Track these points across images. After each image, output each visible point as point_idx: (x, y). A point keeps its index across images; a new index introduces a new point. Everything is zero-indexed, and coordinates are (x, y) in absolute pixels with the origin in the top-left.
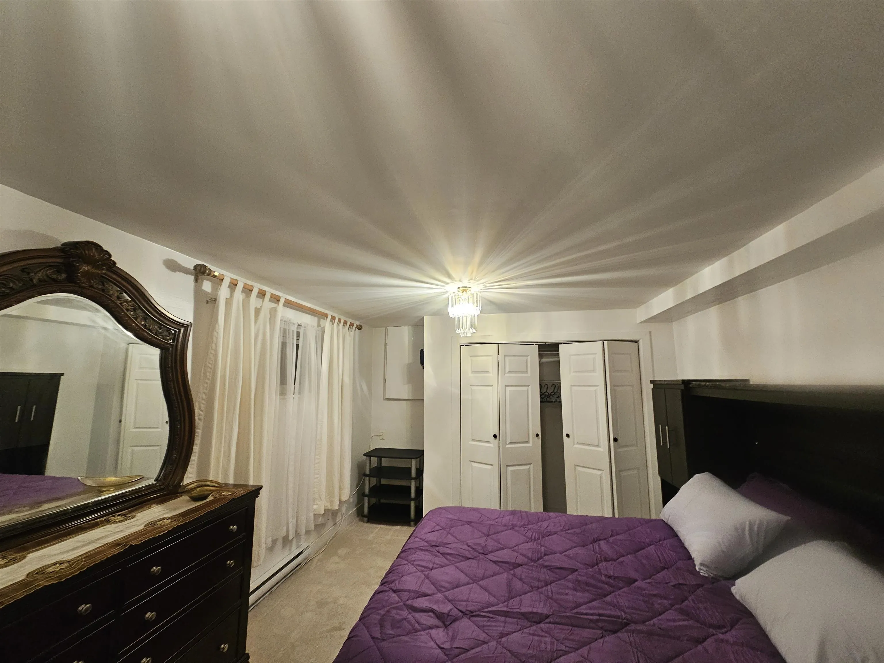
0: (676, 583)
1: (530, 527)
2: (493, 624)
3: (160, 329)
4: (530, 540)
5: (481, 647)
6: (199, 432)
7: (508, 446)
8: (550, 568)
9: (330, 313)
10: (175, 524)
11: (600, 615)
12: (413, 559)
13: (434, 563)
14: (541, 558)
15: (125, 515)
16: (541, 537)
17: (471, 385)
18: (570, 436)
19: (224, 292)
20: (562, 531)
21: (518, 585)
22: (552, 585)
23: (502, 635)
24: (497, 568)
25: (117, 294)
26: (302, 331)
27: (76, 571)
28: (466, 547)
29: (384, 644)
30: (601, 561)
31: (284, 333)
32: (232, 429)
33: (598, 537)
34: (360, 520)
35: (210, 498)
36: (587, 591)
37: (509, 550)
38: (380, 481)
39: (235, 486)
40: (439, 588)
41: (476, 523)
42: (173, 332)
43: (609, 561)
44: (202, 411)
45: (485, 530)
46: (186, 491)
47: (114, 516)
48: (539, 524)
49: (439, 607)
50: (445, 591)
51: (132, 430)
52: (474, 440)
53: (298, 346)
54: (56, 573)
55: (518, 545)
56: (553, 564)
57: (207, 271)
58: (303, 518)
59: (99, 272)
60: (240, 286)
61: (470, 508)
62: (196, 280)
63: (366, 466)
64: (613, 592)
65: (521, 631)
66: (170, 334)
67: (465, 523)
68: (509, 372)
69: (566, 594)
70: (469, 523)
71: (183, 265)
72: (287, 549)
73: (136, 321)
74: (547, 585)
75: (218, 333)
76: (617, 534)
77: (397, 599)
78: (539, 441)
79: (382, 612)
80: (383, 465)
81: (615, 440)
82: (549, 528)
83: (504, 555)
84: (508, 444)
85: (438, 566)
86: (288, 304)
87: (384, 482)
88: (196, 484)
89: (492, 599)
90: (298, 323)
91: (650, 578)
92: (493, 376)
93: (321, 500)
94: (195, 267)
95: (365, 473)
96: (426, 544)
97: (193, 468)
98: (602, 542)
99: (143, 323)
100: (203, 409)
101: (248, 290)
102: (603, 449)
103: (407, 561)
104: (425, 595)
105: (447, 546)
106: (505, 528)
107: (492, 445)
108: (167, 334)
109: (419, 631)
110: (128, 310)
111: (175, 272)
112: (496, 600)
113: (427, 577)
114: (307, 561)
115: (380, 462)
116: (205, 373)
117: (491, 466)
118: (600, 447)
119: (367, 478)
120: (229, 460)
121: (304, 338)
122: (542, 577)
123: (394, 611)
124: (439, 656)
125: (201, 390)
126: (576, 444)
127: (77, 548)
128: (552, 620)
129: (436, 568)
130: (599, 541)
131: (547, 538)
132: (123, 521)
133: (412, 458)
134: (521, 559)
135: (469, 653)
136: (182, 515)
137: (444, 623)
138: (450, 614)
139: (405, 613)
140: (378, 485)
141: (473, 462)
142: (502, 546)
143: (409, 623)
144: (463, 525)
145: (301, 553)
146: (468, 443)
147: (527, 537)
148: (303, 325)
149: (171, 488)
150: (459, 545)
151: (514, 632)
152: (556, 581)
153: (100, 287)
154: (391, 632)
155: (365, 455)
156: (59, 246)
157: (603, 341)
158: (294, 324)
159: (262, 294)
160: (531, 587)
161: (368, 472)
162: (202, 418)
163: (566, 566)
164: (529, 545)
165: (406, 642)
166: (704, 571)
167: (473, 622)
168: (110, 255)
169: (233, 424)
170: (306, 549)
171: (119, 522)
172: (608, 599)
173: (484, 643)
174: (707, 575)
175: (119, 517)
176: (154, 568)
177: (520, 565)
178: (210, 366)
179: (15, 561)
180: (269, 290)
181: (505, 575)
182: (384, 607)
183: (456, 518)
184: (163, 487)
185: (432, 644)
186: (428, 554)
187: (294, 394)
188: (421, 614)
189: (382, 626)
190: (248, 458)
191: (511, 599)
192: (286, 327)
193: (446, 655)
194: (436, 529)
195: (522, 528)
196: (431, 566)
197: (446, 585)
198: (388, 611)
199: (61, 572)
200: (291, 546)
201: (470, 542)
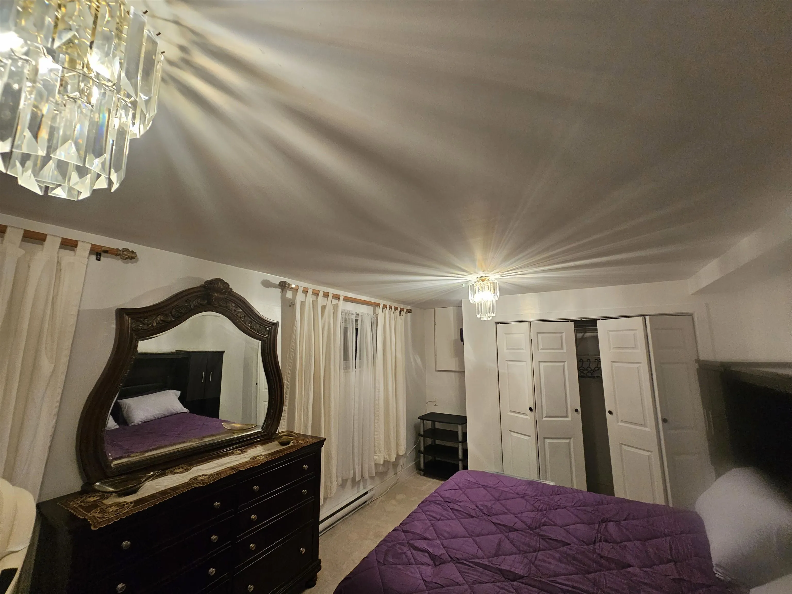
0: (678, 577)
1: (540, 498)
2: (471, 572)
3: (260, 328)
4: (538, 510)
5: (454, 587)
6: (287, 397)
7: (544, 419)
8: (543, 537)
9: (382, 302)
10: (266, 460)
11: (573, 587)
12: (427, 509)
13: (442, 516)
14: (539, 527)
15: (242, 450)
16: (548, 508)
17: (507, 361)
18: (613, 413)
19: (300, 297)
20: (572, 506)
21: (507, 545)
22: (540, 553)
23: (475, 582)
24: (493, 528)
25: (234, 308)
26: (359, 318)
27: (211, 481)
28: (474, 507)
29: (383, 567)
30: (600, 541)
31: (345, 321)
32: (308, 395)
33: (610, 518)
34: (418, 473)
35: (291, 444)
36: (573, 564)
37: (513, 516)
38: (435, 441)
39: (312, 437)
40: (439, 536)
41: (490, 487)
42: (268, 329)
43: (609, 543)
44: (288, 382)
45: (496, 495)
46: (278, 437)
47: (236, 450)
48: (551, 497)
49: (434, 551)
50: (443, 540)
51: (263, 390)
52: (511, 411)
53: (357, 329)
54: (202, 481)
55: (522, 513)
56: (548, 535)
57: (287, 286)
58: (366, 466)
59: (224, 296)
60: (310, 292)
61: (491, 473)
62: (282, 291)
63: (420, 427)
64: (600, 571)
65: (493, 583)
66: (266, 330)
67: (481, 486)
68: (543, 349)
69: (550, 563)
70: (484, 487)
71: (273, 282)
72: (356, 489)
73: (245, 324)
74: (535, 551)
75: (296, 327)
76: (633, 519)
77: (404, 537)
78: (579, 417)
79: (389, 544)
80: (436, 427)
81: (664, 421)
82: (560, 502)
83: (507, 519)
84: (545, 418)
85: (445, 518)
86: (347, 299)
87: (438, 442)
88: (286, 433)
89: (480, 553)
90: (356, 313)
91: (651, 567)
92: (526, 352)
93: (381, 452)
94: (280, 283)
95: (420, 433)
96: (441, 499)
97: (285, 422)
98: (611, 524)
99: (249, 325)
100: (289, 380)
101: (316, 294)
102: (650, 429)
103: (422, 510)
104: (426, 539)
105: (458, 503)
106: (517, 496)
107: (528, 417)
108: (264, 330)
109: (413, 564)
110: (240, 318)
111: (268, 288)
112: (483, 555)
113: (433, 525)
114: (372, 500)
115: (434, 425)
116: (289, 356)
117: (529, 437)
118: (647, 427)
119: (422, 438)
120: (308, 417)
121: (361, 323)
122: (533, 543)
123: (398, 546)
124: (420, 586)
125: (288, 367)
126: (621, 422)
127: (216, 467)
128: (524, 581)
129: (442, 520)
130: (609, 522)
131: (553, 510)
132: (240, 454)
133: (458, 424)
134: (519, 525)
135: (444, 589)
136: (272, 454)
137: (434, 563)
138: (441, 557)
139: (405, 549)
140: (433, 444)
141: (512, 432)
142: (506, 511)
143: (406, 556)
144: (479, 488)
145: (366, 493)
146: (506, 414)
147: (535, 507)
148: (360, 314)
149: (270, 434)
150: (469, 505)
151: (487, 583)
152: (545, 550)
153: (225, 305)
154: (391, 560)
155: (419, 418)
156: (203, 283)
157: (644, 316)
158: (353, 314)
159: (326, 295)
160: (519, 550)
161: (422, 433)
162: (289, 387)
163: (559, 538)
164: (532, 514)
165: (400, 569)
166: (720, 573)
167: (456, 567)
168: (228, 285)
169: (309, 392)
170: (370, 490)
171: (238, 454)
172: (591, 576)
173: (458, 584)
174: (722, 578)
175: (239, 451)
176: (255, 487)
177: (516, 530)
178: (293, 350)
179: (187, 470)
180: (332, 291)
181: (500, 536)
182: (392, 541)
183: (475, 481)
184: (265, 433)
185: (418, 576)
186: (440, 507)
187: (356, 368)
188: (419, 552)
189: (386, 554)
190: (320, 416)
191: (496, 556)
192: (346, 317)
193: (426, 586)
194: (454, 488)
195: (532, 499)
196: (438, 517)
197: (446, 534)
198: (394, 545)
199: (204, 481)
200: (359, 487)
201: (479, 503)
